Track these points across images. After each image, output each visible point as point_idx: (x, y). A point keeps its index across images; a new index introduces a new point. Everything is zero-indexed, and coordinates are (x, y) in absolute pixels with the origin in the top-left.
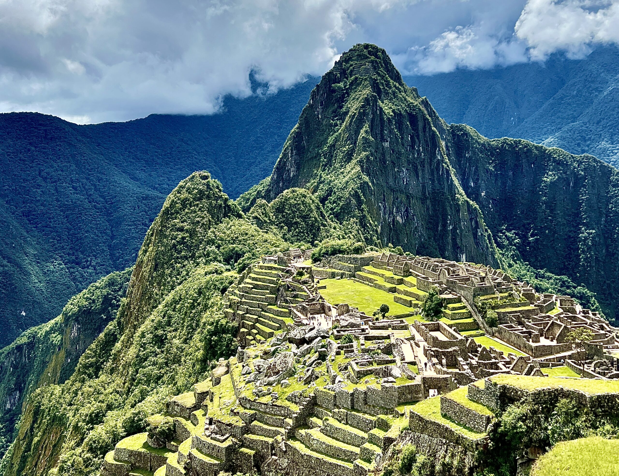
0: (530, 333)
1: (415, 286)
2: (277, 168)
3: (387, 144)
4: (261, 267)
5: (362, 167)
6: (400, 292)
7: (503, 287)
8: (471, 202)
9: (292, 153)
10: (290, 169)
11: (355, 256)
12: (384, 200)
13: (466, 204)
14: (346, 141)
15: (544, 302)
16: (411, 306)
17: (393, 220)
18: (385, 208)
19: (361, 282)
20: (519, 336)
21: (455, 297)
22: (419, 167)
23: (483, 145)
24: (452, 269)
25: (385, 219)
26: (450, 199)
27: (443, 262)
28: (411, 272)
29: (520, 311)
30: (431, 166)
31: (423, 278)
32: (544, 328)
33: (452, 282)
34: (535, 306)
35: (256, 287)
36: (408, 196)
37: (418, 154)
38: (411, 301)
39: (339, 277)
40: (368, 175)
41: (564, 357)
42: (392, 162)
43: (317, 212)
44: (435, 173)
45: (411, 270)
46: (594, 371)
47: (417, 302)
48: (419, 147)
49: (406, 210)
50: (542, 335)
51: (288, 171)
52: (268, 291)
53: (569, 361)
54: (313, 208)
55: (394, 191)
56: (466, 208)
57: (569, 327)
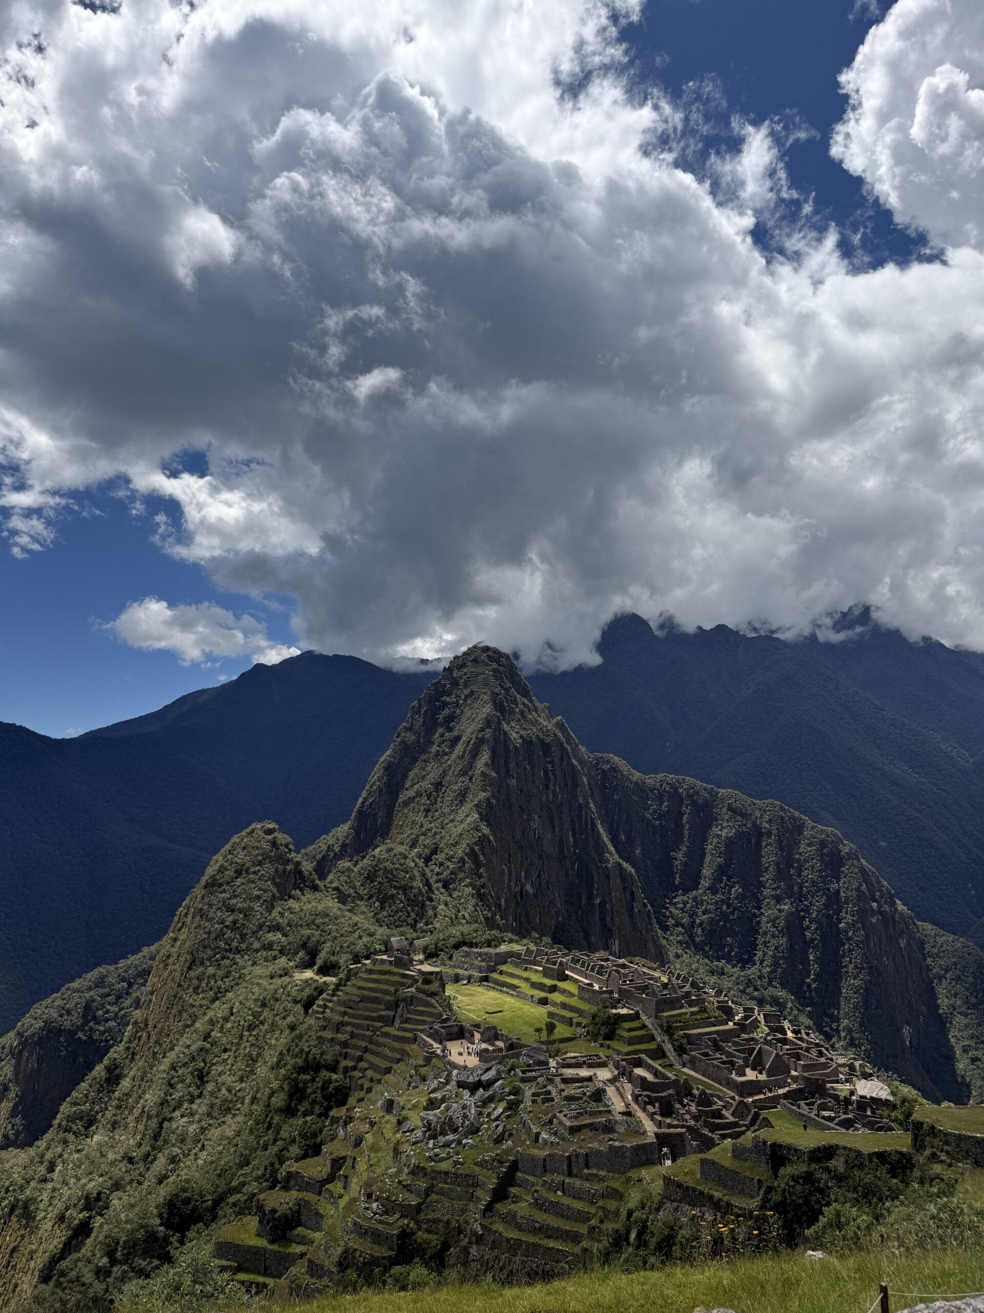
0: (732, 1063)
1: (574, 996)
2: (359, 812)
3: (513, 782)
4: (370, 972)
5: (480, 814)
6: (555, 1004)
7: (693, 998)
8: (625, 865)
9: (380, 792)
11: (486, 950)
12: (509, 861)
13: (618, 867)
14: (459, 775)
15: (746, 1018)
16: (571, 1025)
17: (521, 891)
18: (510, 872)
19: (497, 990)
20: (719, 1068)
21: (631, 1012)
22: (555, 813)
23: (636, 783)
24: (622, 971)
25: (510, 889)
26: (597, 859)
27: (607, 960)
28: (567, 975)
29: (717, 1032)
30: (570, 812)
31: (587, 984)
32: (751, 1055)
33: (627, 991)
34: (734, 1024)
35: (364, 999)
36: (540, 856)
37: (554, 796)
38: (571, 1019)
39: (465, 982)
40: (489, 825)
42: (520, 807)
43: (422, 880)
45: (567, 972)
46: (818, 1115)
47: (580, 1020)
48: (554, 787)
49: (539, 876)
50: (747, 1066)
51: (374, 816)
52: (382, 1007)
53: (785, 1102)
54: (417, 874)
55: (522, 848)
56: (617, 872)
57: (781, 1053)
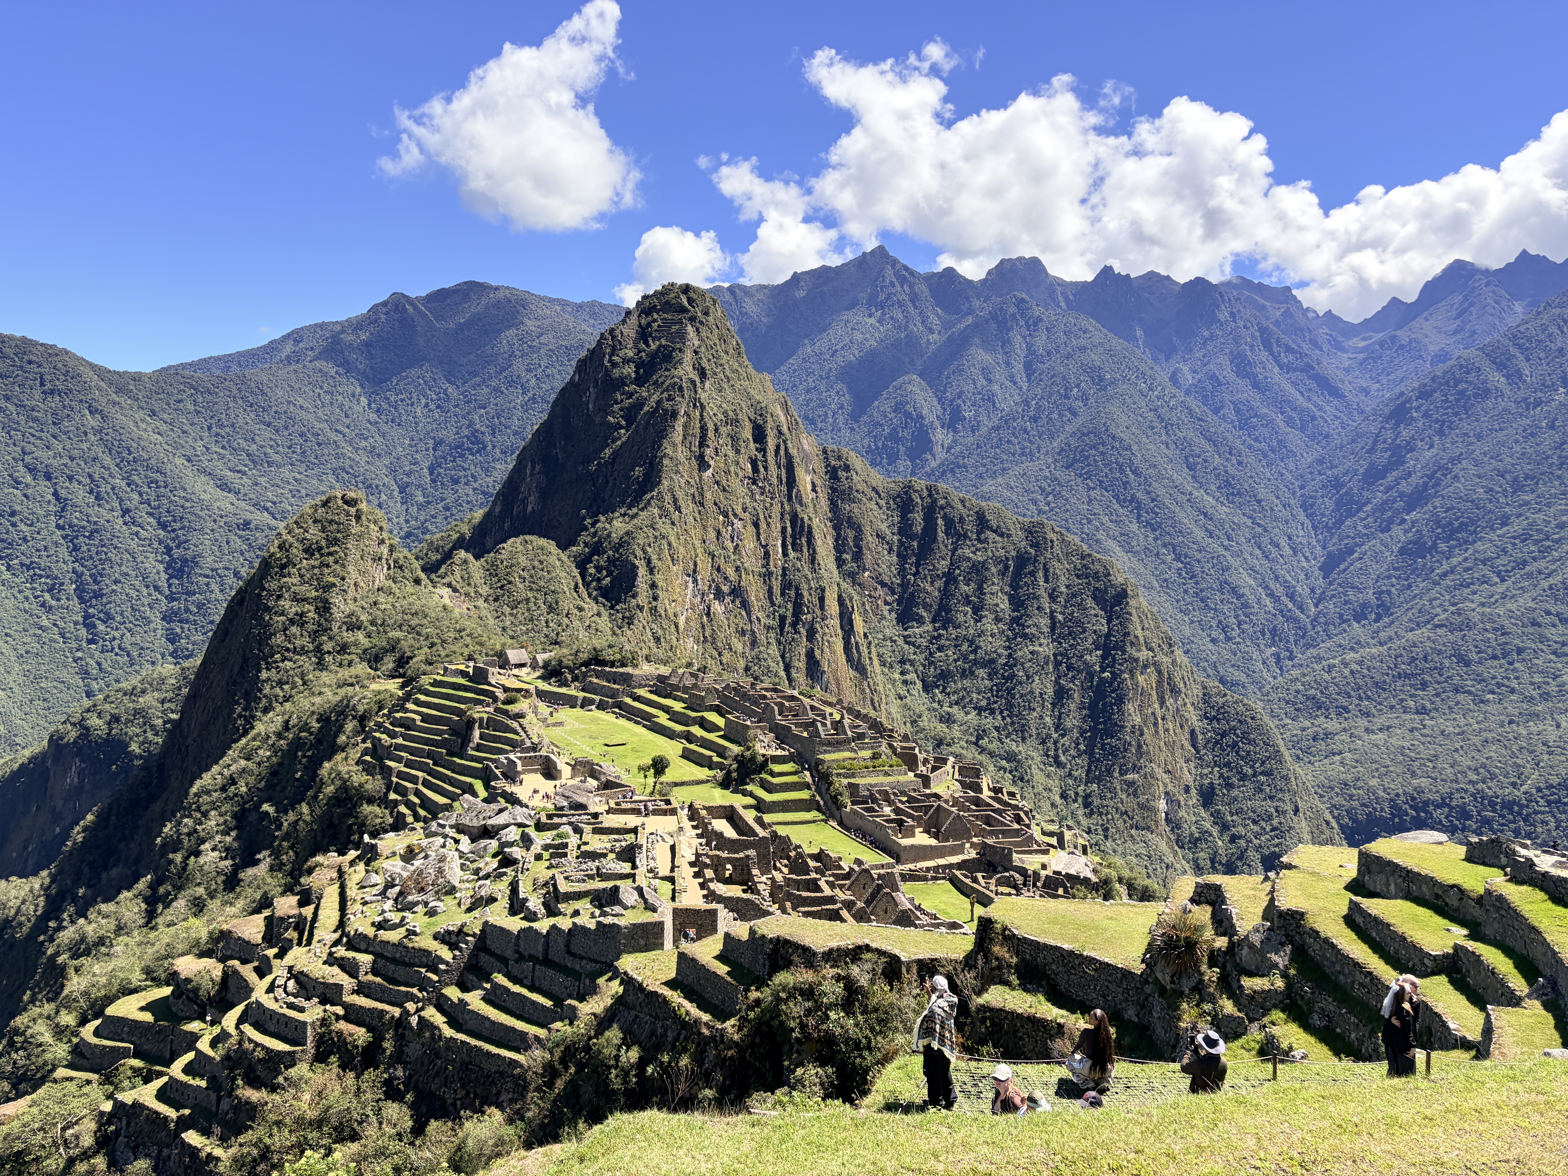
0: (900, 823)
1: (720, 731)
4: (438, 683)
6: (694, 740)
7: (868, 740)
9: (533, 469)
10: (526, 498)
11: (625, 670)
12: (695, 571)
16: (706, 766)
17: (709, 608)
19: (629, 719)
20: (882, 827)
21: (784, 753)
24: (787, 704)
25: (693, 604)
28: (716, 706)
29: (890, 783)
31: (736, 717)
32: (926, 814)
35: (426, 718)
38: (709, 757)
39: (592, 708)
41: (951, 866)
42: (716, 504)
44: (789, 530)
45: (717, 701)
47: (718, 760)
49: (733, 592)
50: (918, 828)
52: (449, 729)
53: (958, 873)
55: (714, 556)
57: (965, 814)
